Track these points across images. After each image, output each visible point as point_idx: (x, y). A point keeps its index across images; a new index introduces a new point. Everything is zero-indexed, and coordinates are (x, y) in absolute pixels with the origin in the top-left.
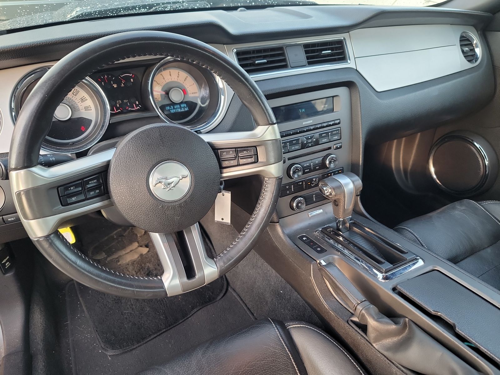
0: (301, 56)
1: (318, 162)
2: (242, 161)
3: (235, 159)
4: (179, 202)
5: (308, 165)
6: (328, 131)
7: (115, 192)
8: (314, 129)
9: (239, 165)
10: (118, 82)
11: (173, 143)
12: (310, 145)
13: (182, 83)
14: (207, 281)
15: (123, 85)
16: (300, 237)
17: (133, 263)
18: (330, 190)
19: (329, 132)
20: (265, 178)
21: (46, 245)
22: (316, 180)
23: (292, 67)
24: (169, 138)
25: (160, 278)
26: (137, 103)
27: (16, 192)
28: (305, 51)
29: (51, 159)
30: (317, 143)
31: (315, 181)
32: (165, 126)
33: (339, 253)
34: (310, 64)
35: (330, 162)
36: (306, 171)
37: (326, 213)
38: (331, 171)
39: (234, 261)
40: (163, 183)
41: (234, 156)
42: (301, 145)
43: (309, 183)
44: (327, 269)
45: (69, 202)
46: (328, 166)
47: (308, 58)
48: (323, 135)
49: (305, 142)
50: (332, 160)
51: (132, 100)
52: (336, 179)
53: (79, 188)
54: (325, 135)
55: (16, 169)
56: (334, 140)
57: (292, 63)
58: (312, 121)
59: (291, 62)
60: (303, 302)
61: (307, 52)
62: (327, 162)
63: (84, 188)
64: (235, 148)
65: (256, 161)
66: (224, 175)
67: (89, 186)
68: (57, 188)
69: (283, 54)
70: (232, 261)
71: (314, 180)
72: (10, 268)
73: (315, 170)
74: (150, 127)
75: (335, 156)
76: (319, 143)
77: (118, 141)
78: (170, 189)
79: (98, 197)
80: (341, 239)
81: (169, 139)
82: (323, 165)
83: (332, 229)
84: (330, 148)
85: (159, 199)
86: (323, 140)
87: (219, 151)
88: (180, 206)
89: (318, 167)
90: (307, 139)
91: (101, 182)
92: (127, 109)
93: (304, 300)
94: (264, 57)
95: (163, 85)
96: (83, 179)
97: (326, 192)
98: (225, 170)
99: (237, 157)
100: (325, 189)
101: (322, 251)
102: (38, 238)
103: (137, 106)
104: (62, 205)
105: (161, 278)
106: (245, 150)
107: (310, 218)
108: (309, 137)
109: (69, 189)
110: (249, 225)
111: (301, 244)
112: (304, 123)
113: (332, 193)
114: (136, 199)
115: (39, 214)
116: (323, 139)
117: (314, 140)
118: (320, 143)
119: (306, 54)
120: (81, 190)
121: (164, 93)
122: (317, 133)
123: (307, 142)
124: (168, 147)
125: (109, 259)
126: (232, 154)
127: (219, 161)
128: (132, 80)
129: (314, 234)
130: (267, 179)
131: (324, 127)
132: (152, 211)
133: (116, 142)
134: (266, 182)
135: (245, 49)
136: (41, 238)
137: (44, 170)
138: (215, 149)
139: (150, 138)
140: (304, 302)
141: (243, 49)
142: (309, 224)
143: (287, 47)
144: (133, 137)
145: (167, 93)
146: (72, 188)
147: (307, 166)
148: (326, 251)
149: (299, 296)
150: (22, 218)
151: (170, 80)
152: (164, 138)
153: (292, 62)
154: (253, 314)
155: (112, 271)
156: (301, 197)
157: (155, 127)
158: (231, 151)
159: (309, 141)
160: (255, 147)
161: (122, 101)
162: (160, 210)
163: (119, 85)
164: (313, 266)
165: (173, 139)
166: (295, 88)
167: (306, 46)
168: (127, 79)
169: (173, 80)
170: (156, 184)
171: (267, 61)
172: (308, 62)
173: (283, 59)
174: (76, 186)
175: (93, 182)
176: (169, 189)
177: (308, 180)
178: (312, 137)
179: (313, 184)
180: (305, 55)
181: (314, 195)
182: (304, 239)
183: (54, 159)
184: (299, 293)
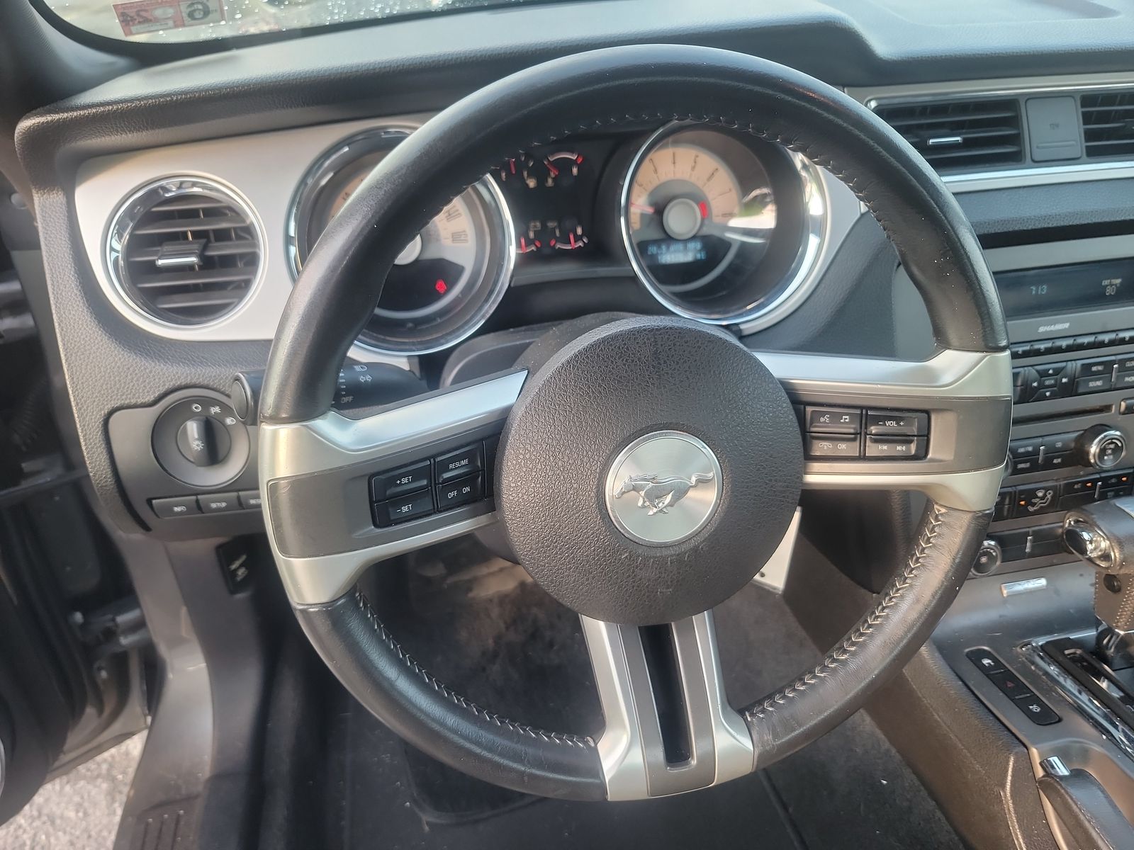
0: (1071, 128)
1: (1063, 445)
2: (873, 449)
3: (854, 440)
4: (677, 550)
5: (1028, 452)
6: (1113, 358)
7: (511, 498)
8: (1070, 349)
9: (862, 458)
10: (540, 174)
11: (688, 378)
12: (1048, 394)
13: (700, 184)
14: (721, 776)
15: (550, 182)
16: (971, 651)
17: (503, 599)
18: (1104, 544)
19: (1114, 362)
20: (936, 506)
21: (323, 626)
22: (1045, 495)
23: (1036, 159)
24: (678, 363)
25: (593, 745)
26: (579, 231)
27: (269, 481)
28: (1084, 114)
29: (362, 379)
30: (1071, 389)
31: (1042, 498)
32: (671, 328)
33: (1104, 737)
34: (1095, 153)
35: (1103, 452)
36: (1021, 466)
37: (1057, 592)
38: (1098, 476)
39: (803, 732)
40: (642, 493)
41: (854, 429)
42: (1022, 390)
43: (1023, 503)
44: (1071, 790)
45: (392, 518)
46: (1092, 461)
47: (1090, 136)
48: (1094, 369)
49: (1035, 384)
50: (1109, 444)
51: (568, 224)
52: (1123, 508)
53: (421, 481)
54: (1100, 368)
55: (275, 419)
56: (1125, 385)
57: (1038, 147)
58: (1067, 325)
59: (1034, 146)
60: (954, 836)
61: (1087, 118)
62: (1094, 449)
63: (435, 481)
64: (861, 408)
65: (921, 455)
66: (811, 479)
67: (446, 475)
68: (367, 478)
69: (1014, 121)
70: (797, 732)
71: (1040, 494)
72: (246, 580)
73: (1048, 465)
74: (629, 327)
75: (1118, 433)
76: (1076, 391)
77: (530, 344)
78: (661, 511)
79: (465, 504)
80: (1104, 685)
81: (677, 367)
82: (1076, 456)
83: (1079, 652)
84: (1107, 408)
85: (626, 535)
86: (1092, 384)
87: (809, 409)
88: (679, 559)
89: (1059, 460)
90: (1043, 374)
91: (479, 464)
92: (552, 245)
93: (957, 832)
94: (955, 128)
95: (651, 188)
96: (434, 457)
97: (1090, 547)
98: (816, 466)
99: (860, 434)
100: (1086, 536)
101: (1047, 718)
102: (307, 605)
103: (577, 238)
104: (374, 526)
105: (596, 744)
106: (891, 418)
107: (1005, 601)
108: (1051, 372)
109: (398, 482)
110: (862, 635)
111: (975, 677)
112: (1042, 329)
113: (1112, 554)
114: (564, 525)
115: (317, 546)
116: (1092, 380)
117: (1064, 380)
118: (1079, 392)
119: (1085, 123)
120: (426, 486)
121: (650, 210)
122: (1078, 362)
123: (1039, 384)
124: (671, 390)
125: (450, 580)
126: (847, 423)
127: (807, 438)
128: (575, 170)
129: (1017, 652)
130: (943, 510)
131: (1101, 345)
132: (601, 565)
133: (523, 344)
134: (937, 519)
135: (902, 100)
136: (313, 606)
137: (344, 426)
138: (798, 401)
139: (627, 360)
140: (956, 838)
141: (896, 101)
142: (1001, 616)
143: (1028, 99)
144: (580, 352)
145: (659, 210)
146: (405, 480)
147: (1027, 454)
148: (1060, 720)
149: (939, 814)
150: (275, 550)
151: (670, 176)
152: (665, 362)
153: (1040, 145)
154: (785, 807)
155: (475, 709)
156: (992, 539)
157: (645, 330)
158: (847, 414)
159: (1047, 383)
160: (927, 412)
161: (544, 225)
162: (622, 563)
163: (541, 181)
164: (1015, 762)
165: (689, 367)
166: (1039, 226)
167: (1088, 99)
168: (565, 165)
169: (679, 176)
170: (624, 492)
171: (964, 139)
172: (1087, 147)
173: (1014, 135)
174: (416, 475)
175: (458, 464)
176: (655, 510)
177: (1022, 492)
178: (1057, 372)
179: (1033, 505)
180: (1082, 127)
181: (1029, 538)
182: (986, 662)
183: (369, 378)
184: (940, 805)
